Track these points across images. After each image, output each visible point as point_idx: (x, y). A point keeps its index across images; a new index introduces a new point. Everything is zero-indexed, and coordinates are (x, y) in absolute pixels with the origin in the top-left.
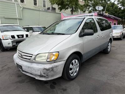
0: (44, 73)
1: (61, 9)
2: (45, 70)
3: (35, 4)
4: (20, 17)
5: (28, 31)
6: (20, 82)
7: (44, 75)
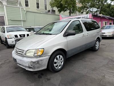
0: (31, 65)
1: (60, 11)
2: (32, 63)
3: (38, 7)
4: (24, 19)
5: (30, 31)
6: (16, 72)
7: (31, 66)
